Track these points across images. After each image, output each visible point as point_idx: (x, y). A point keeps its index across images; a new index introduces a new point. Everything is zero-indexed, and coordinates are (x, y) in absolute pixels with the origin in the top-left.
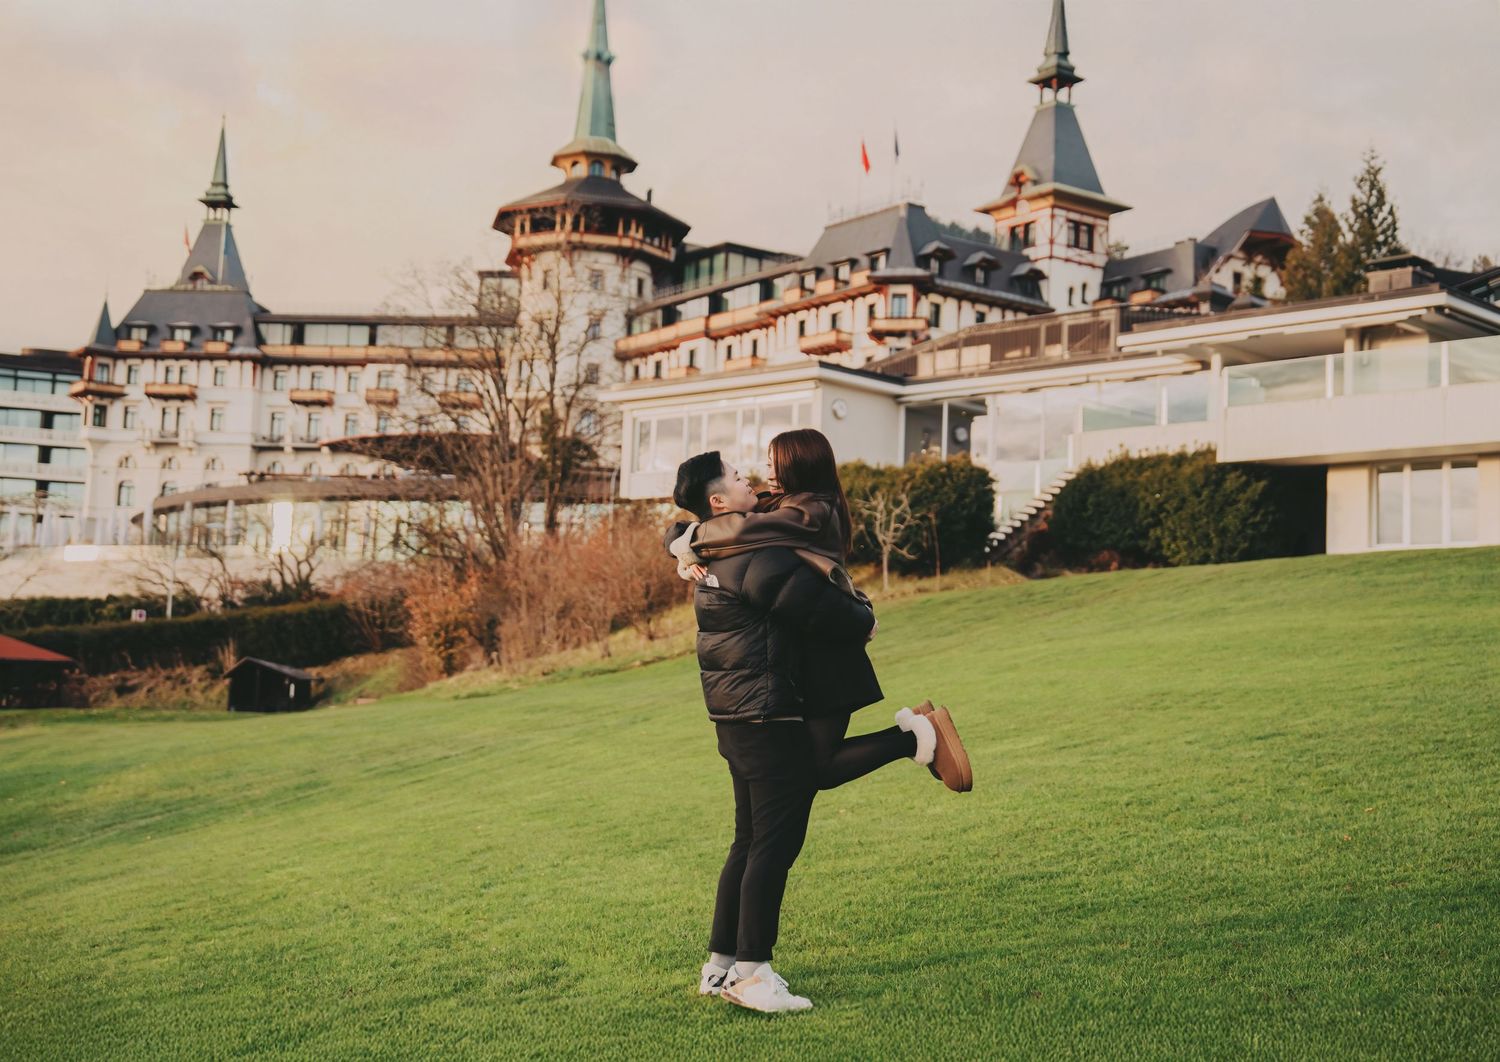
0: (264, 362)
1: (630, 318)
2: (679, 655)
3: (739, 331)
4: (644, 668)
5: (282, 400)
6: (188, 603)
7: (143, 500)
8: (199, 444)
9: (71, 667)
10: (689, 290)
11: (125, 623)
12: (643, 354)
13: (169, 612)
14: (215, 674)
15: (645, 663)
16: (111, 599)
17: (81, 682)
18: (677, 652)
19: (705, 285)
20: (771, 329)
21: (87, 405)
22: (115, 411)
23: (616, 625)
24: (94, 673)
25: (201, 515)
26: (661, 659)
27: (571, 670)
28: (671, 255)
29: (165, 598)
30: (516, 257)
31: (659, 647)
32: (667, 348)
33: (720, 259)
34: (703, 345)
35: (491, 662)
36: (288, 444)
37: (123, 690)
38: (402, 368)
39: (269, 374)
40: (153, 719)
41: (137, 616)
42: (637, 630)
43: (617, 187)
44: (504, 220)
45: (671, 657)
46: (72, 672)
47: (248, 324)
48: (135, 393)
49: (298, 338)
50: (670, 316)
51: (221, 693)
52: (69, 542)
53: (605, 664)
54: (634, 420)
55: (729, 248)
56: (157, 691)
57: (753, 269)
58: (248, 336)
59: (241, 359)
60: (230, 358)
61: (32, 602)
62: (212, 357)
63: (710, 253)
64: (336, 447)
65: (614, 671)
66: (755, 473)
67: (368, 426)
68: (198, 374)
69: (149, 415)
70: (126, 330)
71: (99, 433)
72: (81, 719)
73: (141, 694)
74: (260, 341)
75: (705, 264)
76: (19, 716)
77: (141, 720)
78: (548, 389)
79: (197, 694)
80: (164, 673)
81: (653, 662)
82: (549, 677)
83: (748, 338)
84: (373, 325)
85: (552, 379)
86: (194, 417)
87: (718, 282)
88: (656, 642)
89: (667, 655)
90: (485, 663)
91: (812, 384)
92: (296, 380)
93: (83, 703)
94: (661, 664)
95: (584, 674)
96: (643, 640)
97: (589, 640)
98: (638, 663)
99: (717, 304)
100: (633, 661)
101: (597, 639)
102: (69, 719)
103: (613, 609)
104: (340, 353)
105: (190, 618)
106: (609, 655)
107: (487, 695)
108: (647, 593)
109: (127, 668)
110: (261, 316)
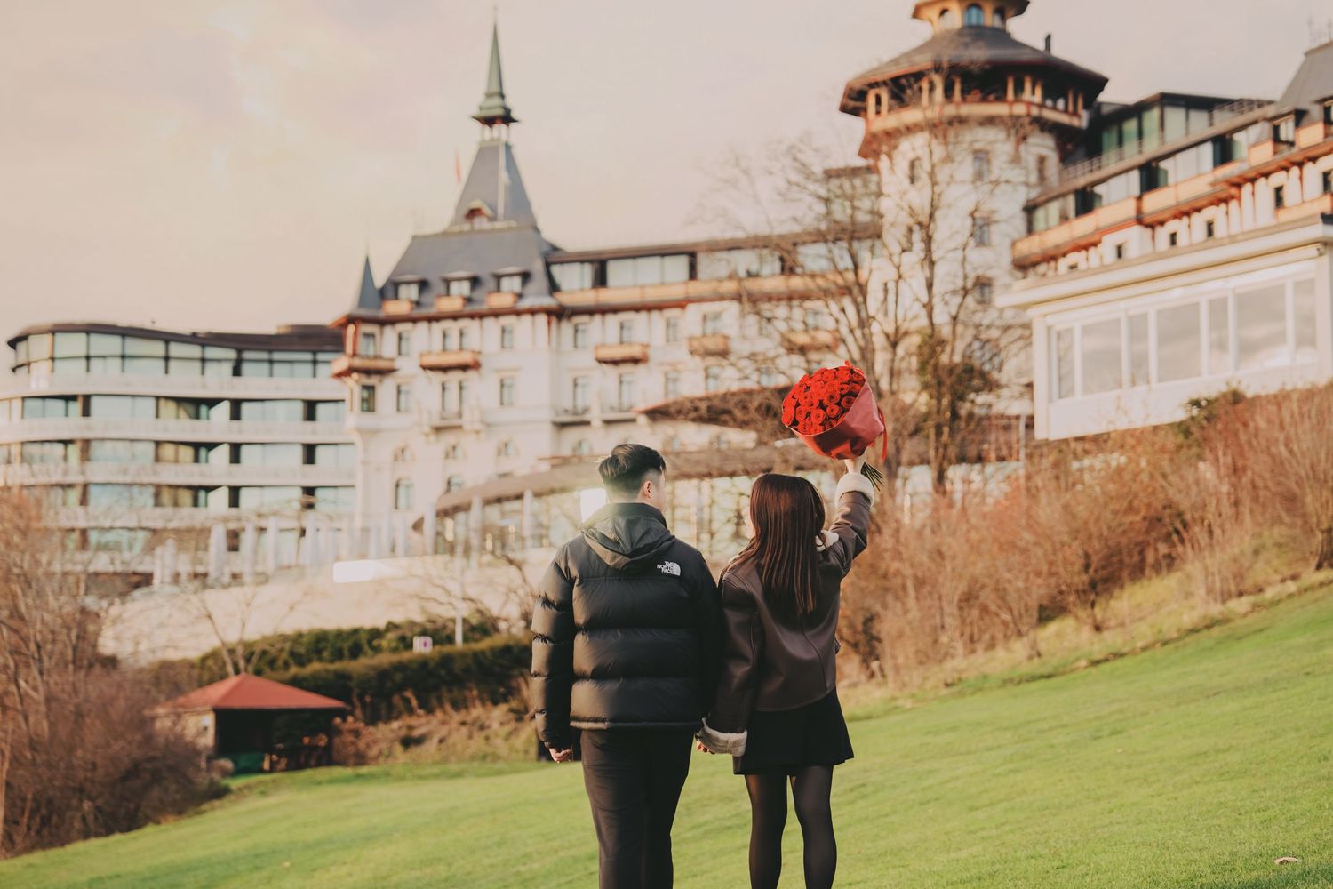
0: (560, 314)
1: (1030, 209)
2: (1144, 649)
3: (1184, 212)
4: (1093, 670)
5: (586, 359)
6: (483, 627)
7: (425, 501)
8: (488, 425)
9: (343, 714)
10: (1110, 161)
11: (405, 656)
12: (1050, 258)
13: (459, 638)
14: (520, 715)
15: (1096, 663)
16: (392, 626)
17: (357, 733)
18: (1140, 644)
19: (1133, 154)
20: (1233, 204)
21: (353, 385)
22: (385, 390)
23: (1048, 612)
24: (372, 720)
25: (493, 512)
26: (1118, 655)
27: (985, 677)
28: (1082, 120)
29: (453, 620)
30: (873, 146)
31: (1112, 640)
32: (1086, 246)
33: (1152, 117)
34: (1135, 235)
35: (872, 675)
36: (595, 417)
37: (408, 742)
38: (732, 308)
39: (567, 328)
40: (436, 776)
41: (422, 646)
42: (1077, 617)
43: (1002, 37)
44: (855, 101)
45: (1133, 652)
46: (344, 720)
47: (537, 267)
48: (408, 367)
49: (600, 280)
50: (1086, 201)
51: (528, 740)
52: (338, 558)
53: (1035, 667)
54: (1049, 328)
55: (1167, 100)
56: (450, 741)
57: (1200, 124)
58: (539, 281)
59: (533, 312)
60: (518, 313)
61: (300, 635)
62: (496, 314)
63: (1138, 110)
64: (657, 414)
65: (1049, 676)
66: (1234, 385)
67: (693, 385)
68: (481, 337)
69: (426, 393)
70: (392, 288)
71: (369, 420)
72: (347, 780)
73: (431, 746)
74: (554, 287)
75: (1130, 126)
76: (274, 781)
77: (421, 778)
78: (925, 299)
79: (499, 742)
80: (457, 717)
81: (1106, 660)
82: (955, 689)
83: (1199, 220)
84: (691, 255)
85: (930, 286)
86: (481, 389)
87: (1152, 148)
88: (1106, 634)
89: (1125, 650)
90: (863, 677)
91: (1312, 251)
92: (602, 332)
93: (361, 759)
94: (1119, 663)
95: (1007, 682)
96: (1087, 633)
97: (1006, 637)
98: (1083, 663)
99: (1151, 177)
100: (1077, 659)
101: (1020, 634)
102: (332, 781)
103: (1040, 591)
104: (652, 295)
105: (485, 644)
106: (1039, 655)
107: (869, 717)
108: (1087, 567)
109: (411, 711)
110: (553, 257)
